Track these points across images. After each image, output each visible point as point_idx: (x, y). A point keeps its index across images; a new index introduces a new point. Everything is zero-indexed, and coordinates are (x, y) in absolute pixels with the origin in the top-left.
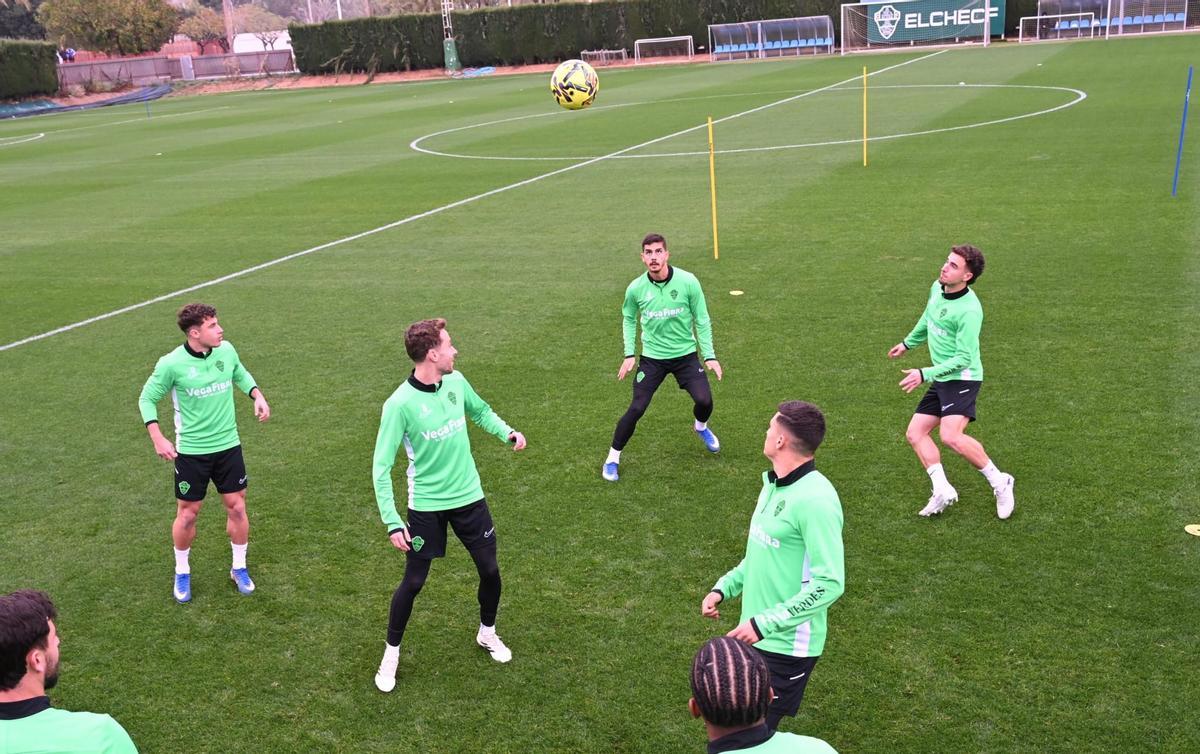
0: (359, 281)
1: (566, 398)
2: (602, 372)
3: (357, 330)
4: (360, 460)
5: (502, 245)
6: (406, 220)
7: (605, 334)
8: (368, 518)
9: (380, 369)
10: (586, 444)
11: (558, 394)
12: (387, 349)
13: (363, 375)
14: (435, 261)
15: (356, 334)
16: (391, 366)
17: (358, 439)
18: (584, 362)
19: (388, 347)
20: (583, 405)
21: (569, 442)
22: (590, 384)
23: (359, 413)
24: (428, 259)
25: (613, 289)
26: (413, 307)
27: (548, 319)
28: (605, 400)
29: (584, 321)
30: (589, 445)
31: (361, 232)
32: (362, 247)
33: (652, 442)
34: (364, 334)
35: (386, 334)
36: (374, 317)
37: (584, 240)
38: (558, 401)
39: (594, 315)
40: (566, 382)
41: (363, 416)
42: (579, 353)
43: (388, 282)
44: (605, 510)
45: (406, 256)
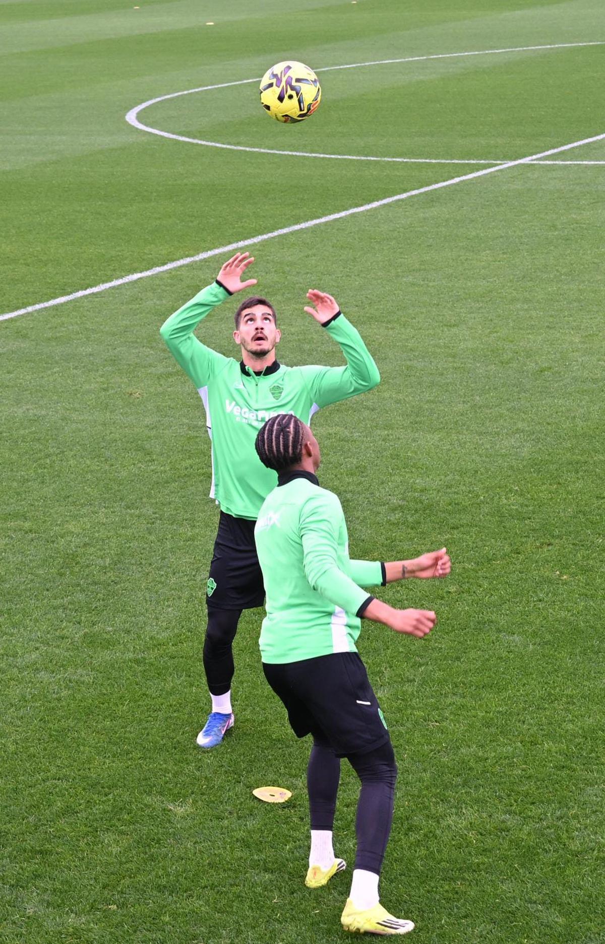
0: (19, 412)
1: (424, 682)
2: (499, 631)
3: (16, 516)
4: (15, 790)
5: (307, 347)
6: (115, 283)
7: (507, 549)
8: (30, 912)
9: (58, 602)
10: (459, 780)
11: (409, 674)
12: (71, 559)
13: (25, 614)
14: (170, 374)
15: (11, 524)
16: (81, 597)
17: (12, 748)
18: (461, 607)
19: (74, 556)
20: (459, 700)
21: (427, 776)
22: (472, 654)
23: (15, 692)
24: (160, 369)
25: (525, 452)
26: (124, 474)
27: (394, 510)
28: (499, 691)
29: (465, 519)
30: (465, 784)
31: (24, 306)
32: (25, 337)
33: (592, 785)
34: (27, 525)
35: (71, 527)
36: (48, 491)
37: (470, 344)
38: (409, 688)
39: (486, 509)
40: (425, 649)
41: (23, 698)
42: (453, 589)
43: (74, 416)
44: (493, 921)
45: (114, 361)
